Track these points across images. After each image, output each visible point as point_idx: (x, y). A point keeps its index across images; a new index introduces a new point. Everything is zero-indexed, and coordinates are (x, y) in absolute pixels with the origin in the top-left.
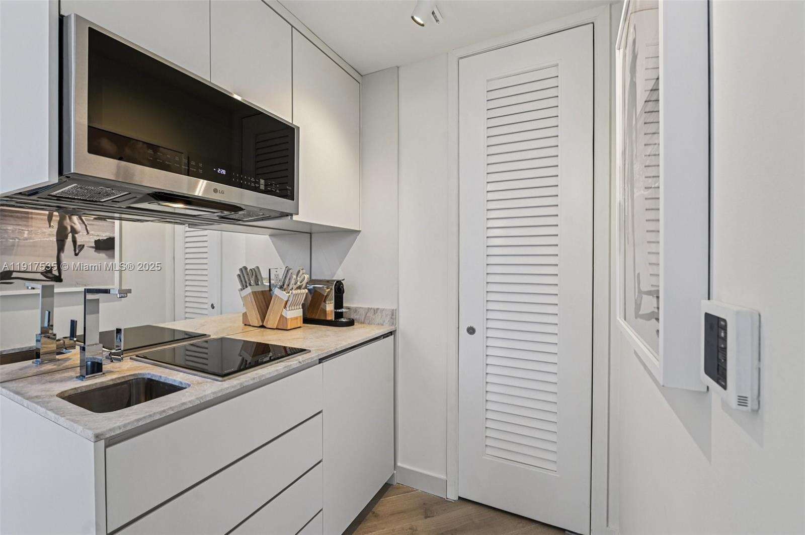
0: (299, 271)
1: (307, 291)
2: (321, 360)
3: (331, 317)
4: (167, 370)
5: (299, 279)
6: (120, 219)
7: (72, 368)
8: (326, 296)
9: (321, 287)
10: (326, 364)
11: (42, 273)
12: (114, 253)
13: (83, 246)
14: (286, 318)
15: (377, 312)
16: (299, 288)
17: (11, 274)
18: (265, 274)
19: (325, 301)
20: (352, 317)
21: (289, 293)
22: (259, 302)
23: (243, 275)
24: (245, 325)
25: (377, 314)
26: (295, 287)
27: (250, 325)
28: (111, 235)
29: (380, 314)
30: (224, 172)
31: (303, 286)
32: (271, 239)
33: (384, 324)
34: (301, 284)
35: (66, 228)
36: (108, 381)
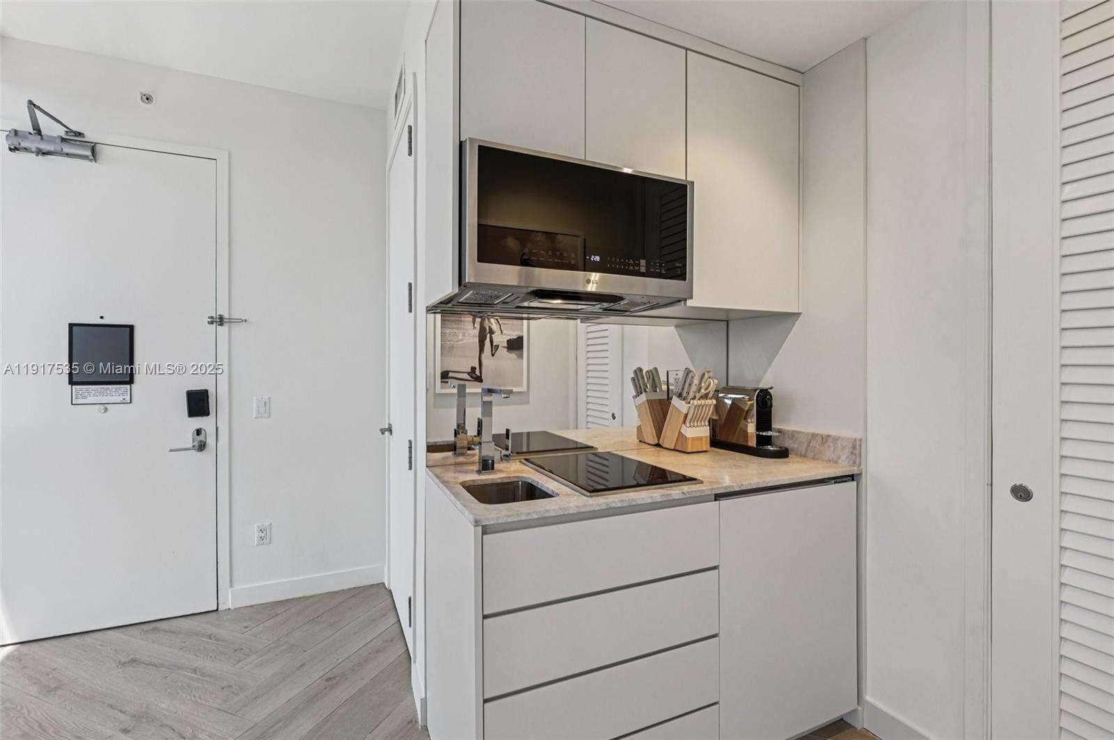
0: (704, 375)
1: (715, 402)
2: (718, 497)
3: (753, 443)
4: (544, 477)
5: (703, 384)
6: (528, 319)
7: (473, 463)
8: (748, 411)
9: (740, 399)
10: (725, 503)
11: (468, 373)
12: (522, 354)
13: (498, 346)
14: (685, 437)
15: (826, 441)
16: (706, 396)
17: (448, 374)
18: (663, 378)
19: (745, 419)
20: (786, 445)
21: (689, 403)
22: (655, 415)
23: (638, 378)
24: (640, 441)
25: (827, 444)
26: (698, 395)
27: (645, 442)
28: (520, 334)
29: (831, 444)
30: (598, 258)
31: (710, 395)
32: (677, 331)
33: (840, 461)
34: (708, 391)
35: (485, 329)
36: (497, 479)
